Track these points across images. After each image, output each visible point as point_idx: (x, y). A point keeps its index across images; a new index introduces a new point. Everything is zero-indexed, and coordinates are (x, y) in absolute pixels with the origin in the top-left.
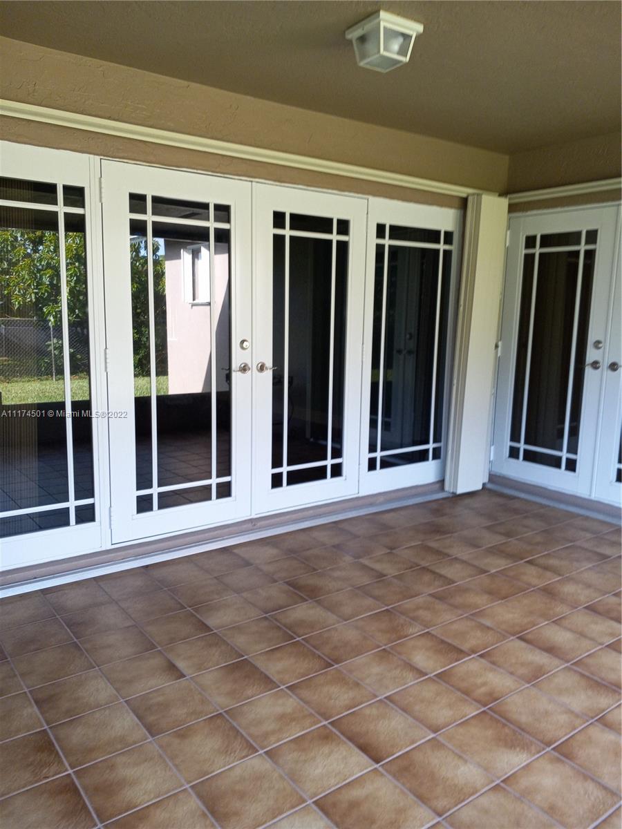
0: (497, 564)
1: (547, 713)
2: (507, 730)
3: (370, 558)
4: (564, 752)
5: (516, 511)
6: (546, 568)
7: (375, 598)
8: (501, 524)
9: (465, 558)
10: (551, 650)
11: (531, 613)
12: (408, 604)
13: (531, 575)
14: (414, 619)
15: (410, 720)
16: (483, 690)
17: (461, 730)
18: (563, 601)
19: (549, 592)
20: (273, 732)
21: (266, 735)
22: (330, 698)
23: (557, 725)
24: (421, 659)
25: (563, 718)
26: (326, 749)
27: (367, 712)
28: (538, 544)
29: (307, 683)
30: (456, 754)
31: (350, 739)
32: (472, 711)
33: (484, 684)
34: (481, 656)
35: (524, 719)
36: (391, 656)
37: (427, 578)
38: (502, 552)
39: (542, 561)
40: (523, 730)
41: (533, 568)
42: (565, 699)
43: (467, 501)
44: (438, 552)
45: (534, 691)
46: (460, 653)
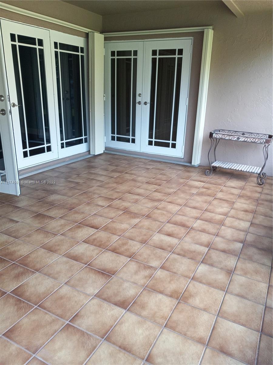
0: (116, 175)
1: (142, 209)
2: (132, 215)
3: (72, 179)
4: (148, 217)
5: (117, 159)
6: (131, 174)
7: (78, 190)
8: (113, 163)
9: (105, 174)
10: (138, 195)
11: (131, 186)
12: (91, 190)
13: (127, 176)
14: (94, 193)
15: (103, 218)
16: (122, 207)
17: (119, 217)
18: (139, 182)
19: (134, 180)
20: (61, 229)
21: (58, 231)
22: (76, 218)
23: (145, 211)
24: (101, 203)
25: (146, 209)
26: (80, 230)
27: (89, 218)
28: (127, 167)
29: (65, 216)
30: (120, 223)
31: (87, 226)
32: (121, 212)
33: (123, 206)
34: (119, 199)
35: (136, 212)
36: (91, 204)
37: (94, 182)
38: (116, 171)
39: (130, 172)
40: (136, 214)
41: (127, 174)
42: (146, 205)
43: (100, 157)
44: (95, 174)
45: (137, 205)
46: (113, 199)
